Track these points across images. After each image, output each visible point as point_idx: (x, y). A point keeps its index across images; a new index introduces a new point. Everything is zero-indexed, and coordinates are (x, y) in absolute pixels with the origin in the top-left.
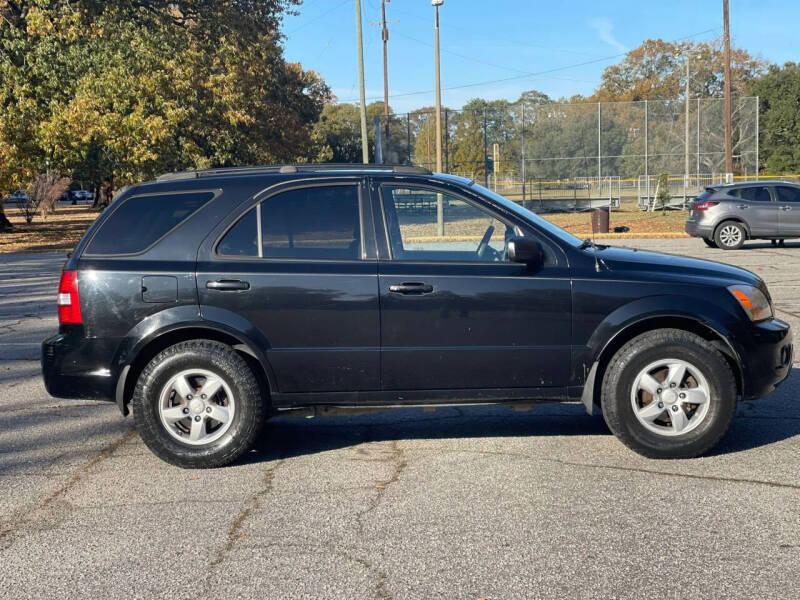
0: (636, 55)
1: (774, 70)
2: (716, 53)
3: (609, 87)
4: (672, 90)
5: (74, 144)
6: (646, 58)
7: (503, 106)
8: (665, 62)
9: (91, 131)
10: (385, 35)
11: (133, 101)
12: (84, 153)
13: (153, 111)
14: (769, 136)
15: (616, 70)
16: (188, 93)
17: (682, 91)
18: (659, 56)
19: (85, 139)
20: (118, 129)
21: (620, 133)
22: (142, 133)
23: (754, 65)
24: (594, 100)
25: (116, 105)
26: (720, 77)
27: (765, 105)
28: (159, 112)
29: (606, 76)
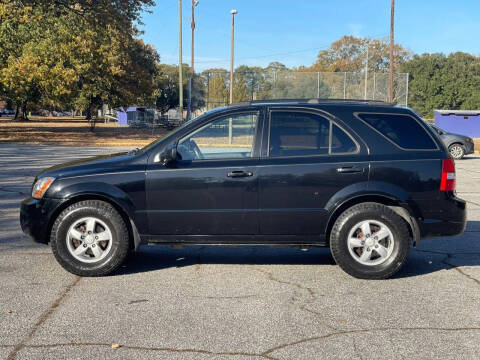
0: (338, 45)
1: (416, 57)
2: (384, 46)
3: (321, 62)
4: (358, 66)
5: (22, 82)
6: (344, 46)
7: (258, 70)
8: (354, 50)
9: (32, 75)
10: (193, 25)
11: (56, 60)
12: (27, 88)
13: (67, 65)
14: (412, 96)
15: (326, 53)
16: (88, 56)
17: (363, 67)
18: (350, 46)
19: (29, 80)
20: (47, 75)
21: (327, 90)
22: (61, 78)
23: (405, 54)
24: (312, 70)
25: (46, 61)
26: (385, 60)
27: (411, 78)
28: (71, 66)
29: (320, 56)
